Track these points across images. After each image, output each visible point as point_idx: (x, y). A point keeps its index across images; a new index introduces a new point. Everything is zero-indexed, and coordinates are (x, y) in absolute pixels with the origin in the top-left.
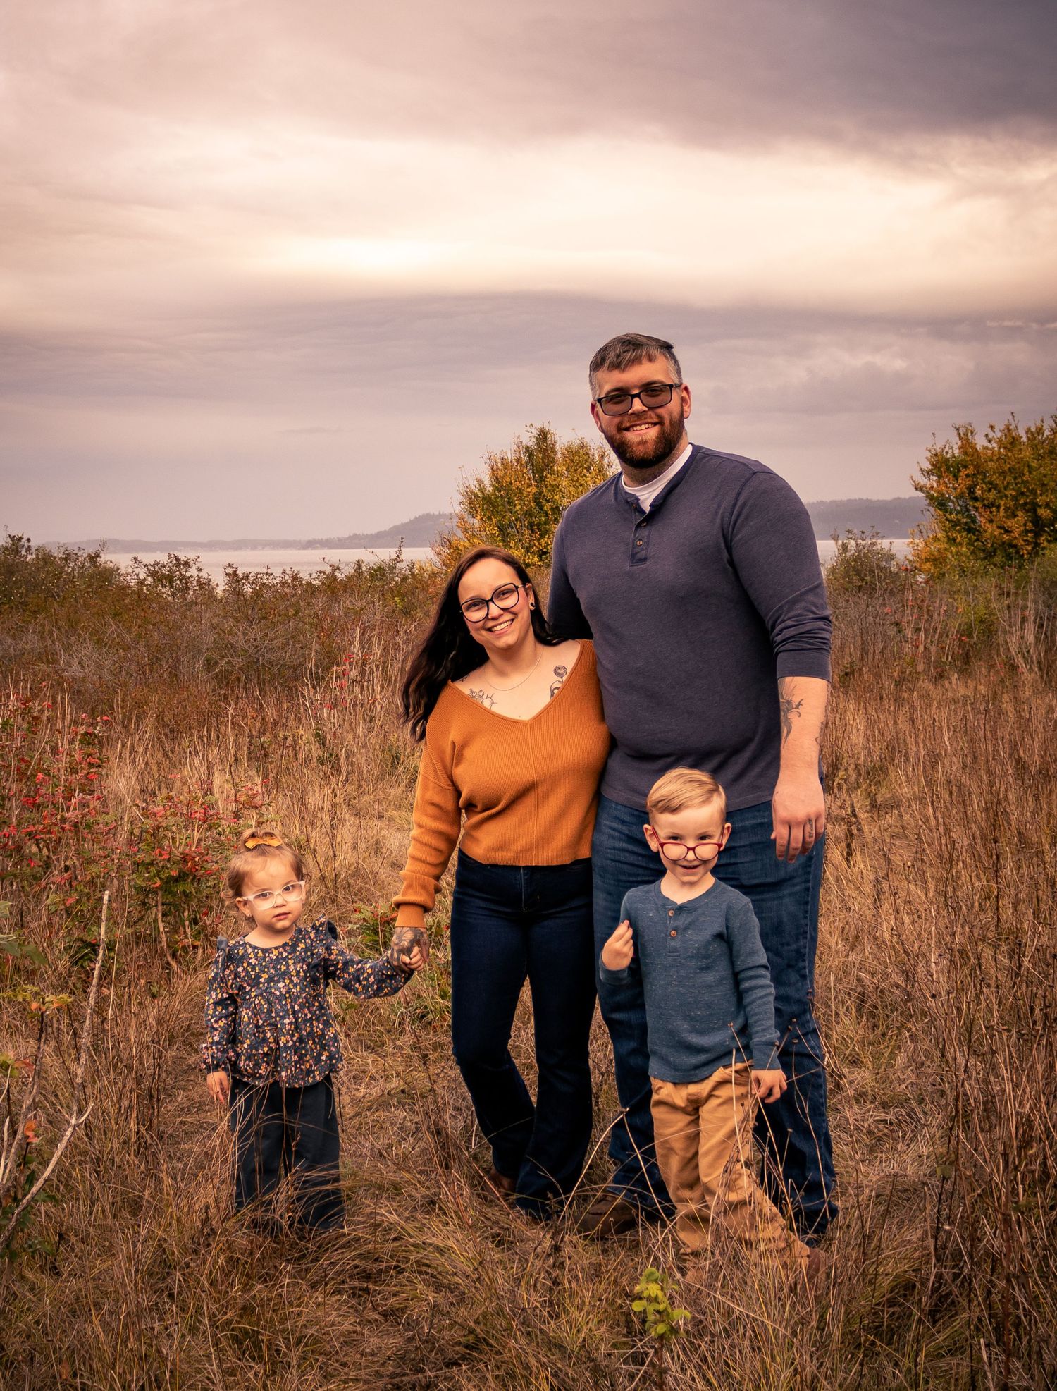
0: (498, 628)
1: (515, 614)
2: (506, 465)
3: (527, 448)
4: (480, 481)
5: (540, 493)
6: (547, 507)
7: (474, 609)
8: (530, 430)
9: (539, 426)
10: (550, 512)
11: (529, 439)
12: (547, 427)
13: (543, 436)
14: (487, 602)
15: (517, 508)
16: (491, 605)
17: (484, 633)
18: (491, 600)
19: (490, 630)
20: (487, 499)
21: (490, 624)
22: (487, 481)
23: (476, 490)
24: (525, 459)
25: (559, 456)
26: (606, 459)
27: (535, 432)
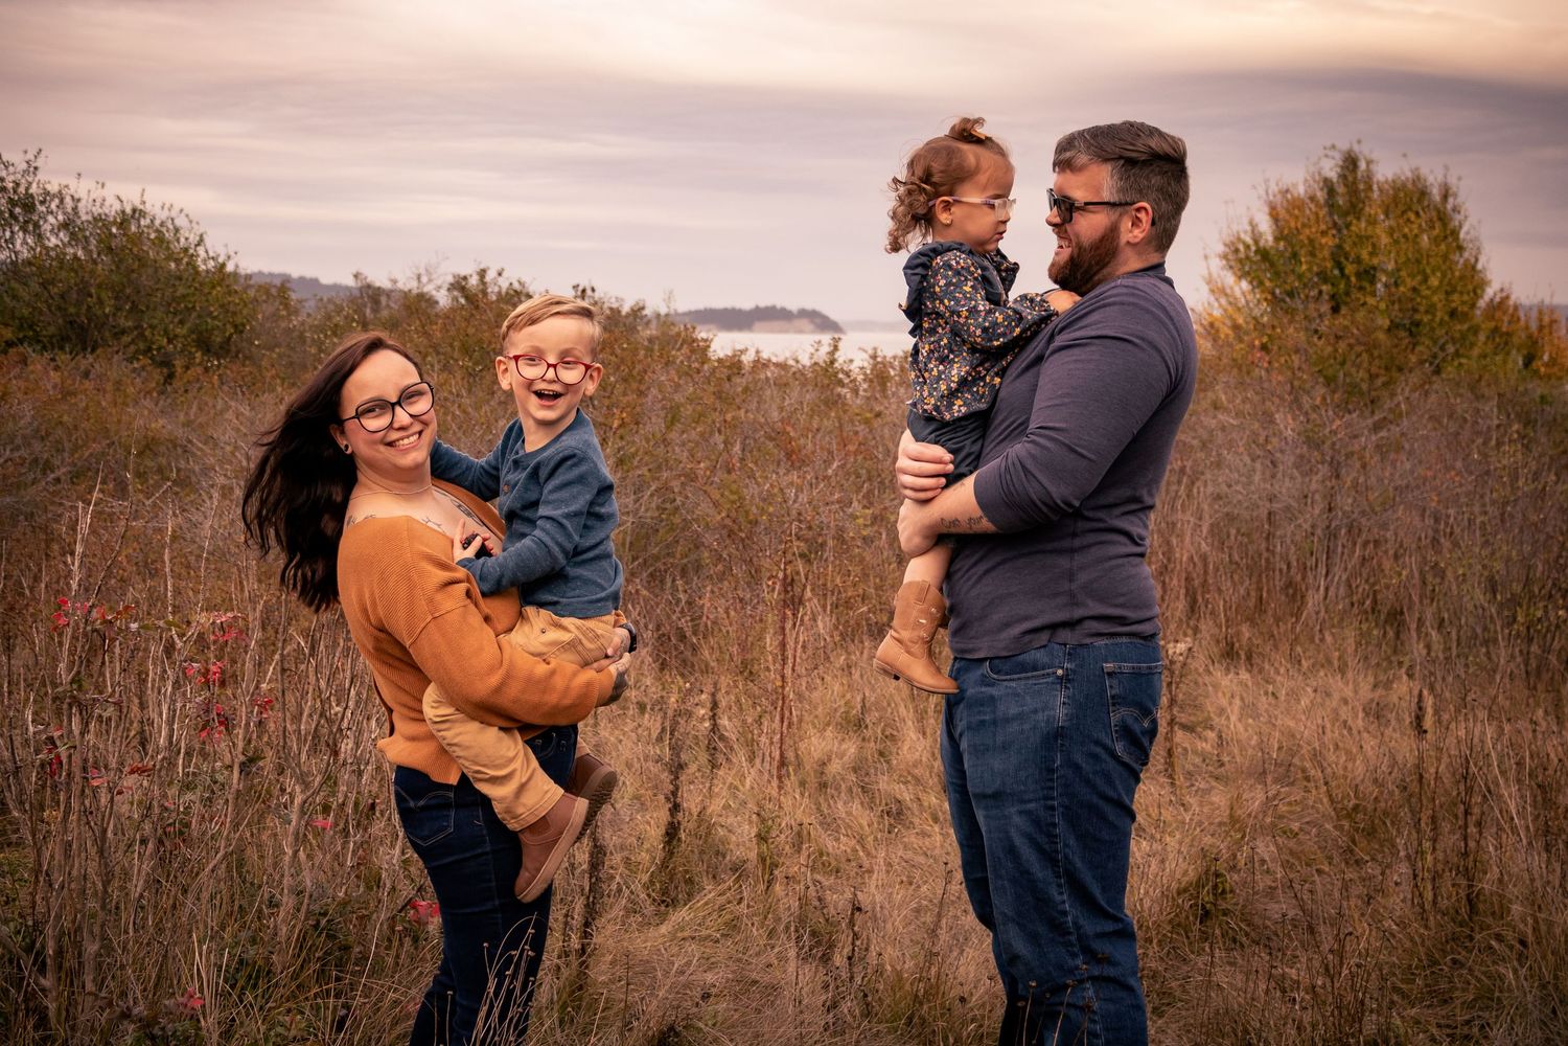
0: (406, 441)
1: (426, 424)
2: (1296, 205)
3: (1326, 181)
4: (1253, 226)
5: (1339, 247)
6: (1350, 269)
7: (371, 414)
8: (1331, 153)
9: (1344, 146)
10: (1353, 279)
11: (1331, 169)
12: (1356, 148)
13: (1351, 162)
14: (393, 405)
15: (1304, 267)
16: (398, 409)
17: (382, 448)
18: (399, 403)
19: (391, 444)
20: (1264, 254)
21: (394, 436)
22: (1265, 226)
23: (1249, 240)
24: (1321, 196)
25: (1376, 195)
26: (1451, 200)
27: (1338, 158)
